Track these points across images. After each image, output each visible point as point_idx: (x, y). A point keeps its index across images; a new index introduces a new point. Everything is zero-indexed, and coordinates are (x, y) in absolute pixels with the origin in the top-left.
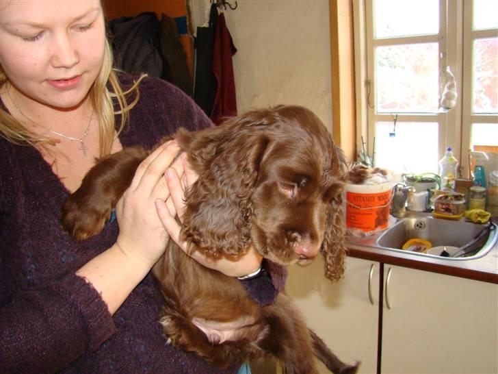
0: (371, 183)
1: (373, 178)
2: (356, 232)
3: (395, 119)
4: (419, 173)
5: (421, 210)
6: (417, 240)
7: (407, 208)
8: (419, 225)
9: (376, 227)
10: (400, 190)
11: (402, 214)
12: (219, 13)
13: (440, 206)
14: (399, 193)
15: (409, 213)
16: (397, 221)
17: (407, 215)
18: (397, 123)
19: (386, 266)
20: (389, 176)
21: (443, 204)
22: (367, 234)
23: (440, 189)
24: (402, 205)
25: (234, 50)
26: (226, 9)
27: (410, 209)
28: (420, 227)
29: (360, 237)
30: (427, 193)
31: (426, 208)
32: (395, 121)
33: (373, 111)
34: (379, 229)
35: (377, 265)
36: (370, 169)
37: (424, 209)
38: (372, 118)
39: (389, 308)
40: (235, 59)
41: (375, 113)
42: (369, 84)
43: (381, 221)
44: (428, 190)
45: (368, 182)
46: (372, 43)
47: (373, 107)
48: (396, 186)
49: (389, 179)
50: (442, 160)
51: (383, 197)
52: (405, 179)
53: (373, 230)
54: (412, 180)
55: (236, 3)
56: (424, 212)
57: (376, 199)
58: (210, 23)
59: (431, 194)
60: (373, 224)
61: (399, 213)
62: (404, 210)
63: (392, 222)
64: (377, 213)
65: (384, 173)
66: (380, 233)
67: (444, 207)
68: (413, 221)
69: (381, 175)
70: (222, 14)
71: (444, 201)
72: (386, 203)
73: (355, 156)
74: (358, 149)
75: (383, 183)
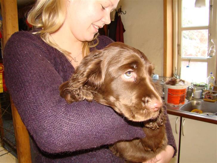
0: (179, 85)
1: (179, 83)
2: (171, 105)
3: (189, 60)
4: (198, 82)
5: (199, 98)
6: (196, 110)
7: (193, 97)
8: (198, 104)
9: (180, 103)
10: (190, 89)
11: (191, 99)
12: (119, 16)
13: (207, 96)
14: (189, 90)
15: (194, 98)
16: (188, 102)
17: (193, 100)
18: (190, 62)
19: (183, 118)
20: (186, 83)
21: (208, 95)
22: (176, 106)
23: (207, 89)
24: (191, 95)
25: (124, 31)
26: (121, 14)
27: (194, 97)
28: (198, 105)
29: (173, 107)
30: (201, 91)
31: (201, 97)
32: (189, 61)
33: (181, 57)
34: (180, 104)
35: (179, 118)
36: (178, 80)
37: (200, 97)
38: (180, 60)
39: (183, 135)
40: (125, 34)
41: (181, 58)
42: (179, 46)
43: (182, 101)
44: (202, 90)
45: (177, 85)
46: (181, 29)
47: (181, 55)
48: (189, 87)
49: (185, 84)
50: (208, 78)
51: (183, 91)
52: (193, 85)
53: (178, 104)
54: (195, 85)
55: (126, 11)
56: (200, 98)
57: (180, 92)
58: (115, 19)
59: (203, 91)
60: (178, 102)
61: (189, 98)
62: (192, 97)
63: (186, 102)
64: (180, 98)
65: (183, 81)
66: (181, 106)
67: (208, 97)
68: (195, 102)
69: (182, 82)
70: (120, 16)
71: (208, 94)
72: (184, 94)
73: (172, 75)
74: (174, 72)
75: (183, 85)
